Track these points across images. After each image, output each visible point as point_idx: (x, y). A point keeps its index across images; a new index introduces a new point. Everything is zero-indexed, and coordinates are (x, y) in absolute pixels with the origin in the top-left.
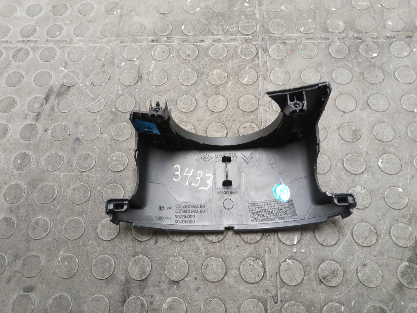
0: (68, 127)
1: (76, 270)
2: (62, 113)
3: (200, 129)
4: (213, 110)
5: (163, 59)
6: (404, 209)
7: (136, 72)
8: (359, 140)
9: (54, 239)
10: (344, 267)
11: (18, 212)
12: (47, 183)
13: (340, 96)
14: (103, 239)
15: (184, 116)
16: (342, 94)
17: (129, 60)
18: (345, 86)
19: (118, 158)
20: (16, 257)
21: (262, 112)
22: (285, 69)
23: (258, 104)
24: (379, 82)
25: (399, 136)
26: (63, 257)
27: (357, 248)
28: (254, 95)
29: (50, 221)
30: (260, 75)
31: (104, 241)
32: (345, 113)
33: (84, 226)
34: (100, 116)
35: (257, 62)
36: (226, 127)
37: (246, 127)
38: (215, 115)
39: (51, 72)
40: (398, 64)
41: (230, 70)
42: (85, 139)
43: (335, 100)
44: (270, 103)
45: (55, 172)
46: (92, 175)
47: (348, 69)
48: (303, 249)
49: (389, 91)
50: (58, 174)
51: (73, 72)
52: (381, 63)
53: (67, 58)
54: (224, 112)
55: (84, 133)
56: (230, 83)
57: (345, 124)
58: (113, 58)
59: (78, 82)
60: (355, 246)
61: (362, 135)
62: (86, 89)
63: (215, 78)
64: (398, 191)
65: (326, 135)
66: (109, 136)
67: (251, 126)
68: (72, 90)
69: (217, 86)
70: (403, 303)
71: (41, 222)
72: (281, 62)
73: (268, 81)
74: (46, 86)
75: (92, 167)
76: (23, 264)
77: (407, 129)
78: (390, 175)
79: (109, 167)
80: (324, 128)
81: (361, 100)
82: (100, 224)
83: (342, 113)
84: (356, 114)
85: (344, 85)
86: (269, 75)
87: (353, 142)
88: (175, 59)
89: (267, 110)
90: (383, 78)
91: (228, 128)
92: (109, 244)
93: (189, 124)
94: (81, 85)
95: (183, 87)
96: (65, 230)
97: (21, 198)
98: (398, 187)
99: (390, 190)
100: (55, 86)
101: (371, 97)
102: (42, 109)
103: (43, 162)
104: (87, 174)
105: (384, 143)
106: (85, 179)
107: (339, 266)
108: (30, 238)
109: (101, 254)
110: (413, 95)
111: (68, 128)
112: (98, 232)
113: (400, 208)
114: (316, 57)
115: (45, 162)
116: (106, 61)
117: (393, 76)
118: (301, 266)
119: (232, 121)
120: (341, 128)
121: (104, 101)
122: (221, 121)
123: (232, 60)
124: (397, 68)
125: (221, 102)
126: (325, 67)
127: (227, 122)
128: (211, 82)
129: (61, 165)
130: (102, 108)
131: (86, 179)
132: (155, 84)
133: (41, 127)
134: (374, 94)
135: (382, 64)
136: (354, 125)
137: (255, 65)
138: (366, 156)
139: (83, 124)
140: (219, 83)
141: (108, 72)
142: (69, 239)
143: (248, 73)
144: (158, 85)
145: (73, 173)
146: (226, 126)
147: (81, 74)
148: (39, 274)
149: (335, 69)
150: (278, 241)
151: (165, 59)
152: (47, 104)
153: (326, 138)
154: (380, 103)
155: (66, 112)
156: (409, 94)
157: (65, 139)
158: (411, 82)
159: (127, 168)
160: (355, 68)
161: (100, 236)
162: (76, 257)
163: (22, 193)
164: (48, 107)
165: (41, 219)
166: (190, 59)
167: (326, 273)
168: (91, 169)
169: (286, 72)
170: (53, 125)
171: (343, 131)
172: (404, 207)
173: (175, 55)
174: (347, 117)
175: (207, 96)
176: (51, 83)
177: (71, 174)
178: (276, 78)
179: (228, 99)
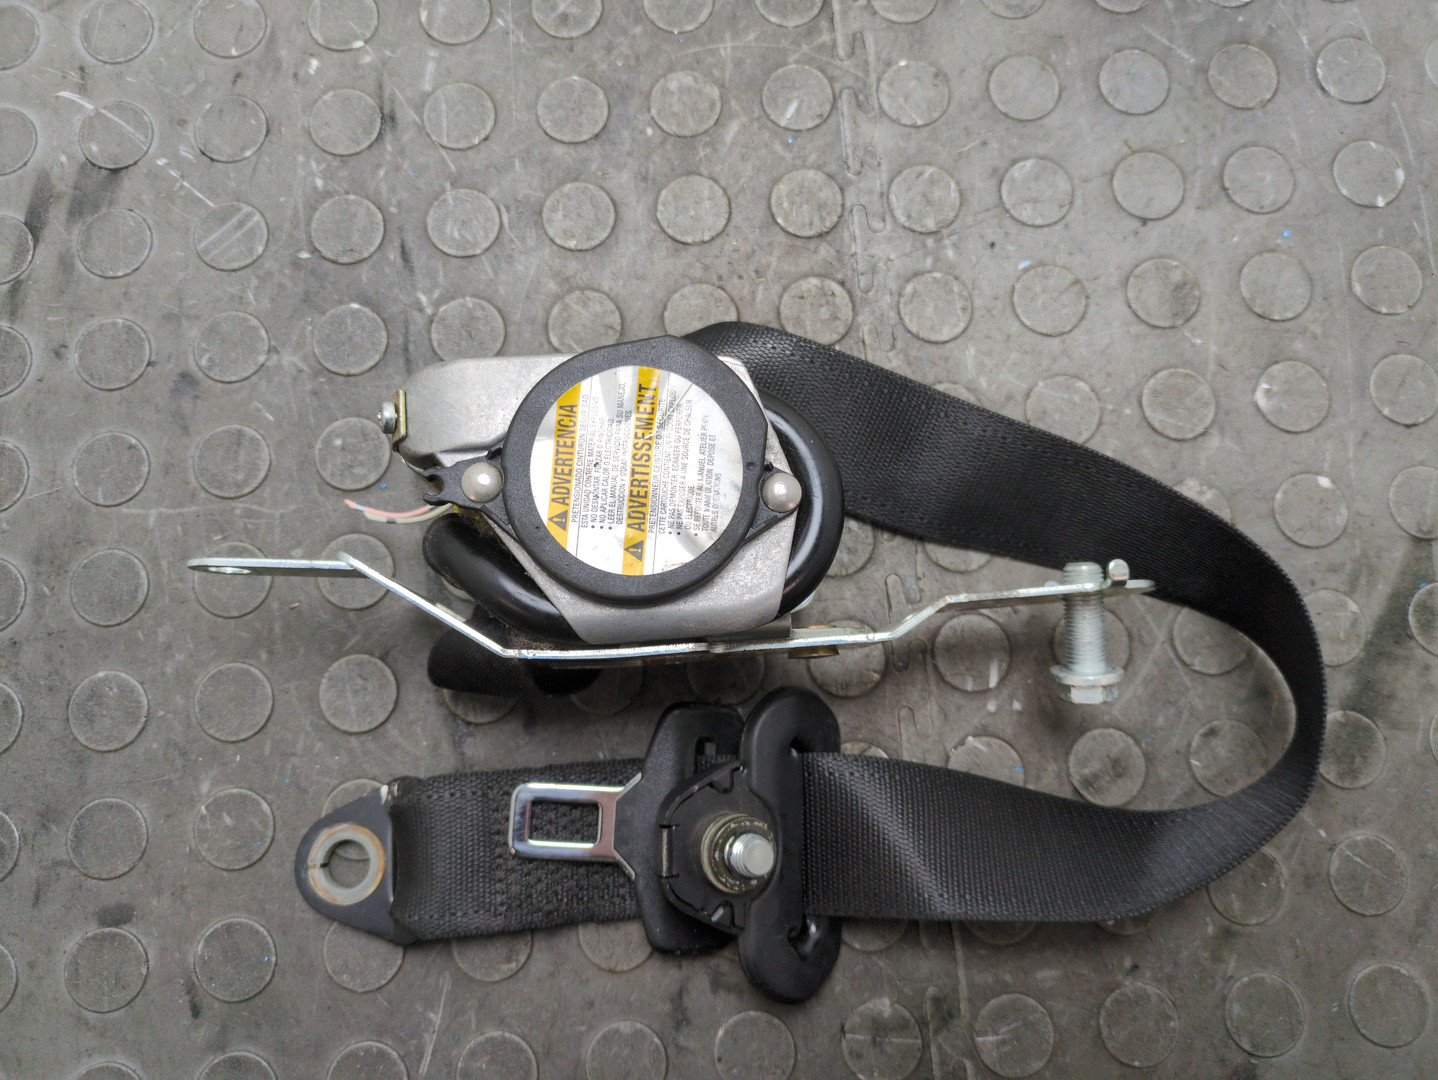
0: (143, 335)
1: (268, 841)
2: (110, 281)
3: (641, 311)
4: (679, 237)
5: (470, 38)
6: (1335, 546)
7: (369, 99)
8: (1193, 322)
9: (169, 744)
10: (1147, 744)
11: (17, 664)
12: (101, 551)
13: (1129, 160)
14: (345, 728)
15: (573, 266)
16: (1134, 152)
17: (334, 47)
18: (1145, 119)
19: (350, 440)
20: (47, 817)
21: (858, 237)
22: (931, 64)
23: (843, 205)
24: (1262, 101)
25: (1325, 299)
26: (213, 803)
27: (1188, 683)
28: (826, 169)
29: (142, 684)
30: (841, 92)
31: (351, 734)
32: (1145, 221)
33: (269, 690)
34: (255, 282)
35: (826, 37)
36: (732, 300)
37: (805, 295)
38: (688, 256)
39: (31, 115)
40: (1327, 30)
41: (727, 75)
42: (217, 378)
43: (1112, 175)
44: (885, 197)
45: (124, 510)
46: (264, 510)
47: (1154, 55)
48: (1018, 700)
49: (1294, 135)
50: (139, 515)
51: (120, 108)
52: (1270, 27)
53: (83, 52)
54: (719, 241)
55: (207, 356)
56: (734, 127)
57: (1144, 265)
58: (272, 40)
59: (145, 148)
60: (1182, 674)
61: (1204, 302)
62: (182, 177)
63: (676, 109)
64: (1318, 486)
65: (1082, 309)
66: (305, 359)
67: (822, 290)
68: (127, 182)
69: (687, 141)
70: (1323, 834)
71: (110, 689)
72: (916, 34)
73: (873, 114)
74: (20, 172)
75: (258, 481)
76: (76, 836)
77: (1350, 271)
78: (1293, 436)
79: (324, 474)
80: (1077, 282)
81: (1200, 172)
82: (324, 681)
83: (1135, 224)
84: (1183, 225)
85: (1142, 119)
86: (874, 88)
87: (1172, 327)
88: (518, 36)
89: (877, 224)
90: (1275, 86)
91: (739, 303)
92: (371, 745)
93: (597, 295)
94: (161, 162)
95: (559, 150)
96: (202, 709)
97: (18, 612)
98: (1318, 474)
99: (1294, 484)
100: (56, 171)
101: (1232, 160)
102: (25, 267)
103: (72, 476)
104: (247, 505)
105: (1274, 326)
106: (242, 524)
107: (1131, 741)
108: (80, 748)
109: (347, 780)
110: (1373, 144)
111: (140, 337)
112: (323, 705)
113: (1324, 543)
114: (1041, 11)
115: (79, 473)
116: (246, 57)
117: (1308, 76)
118: (1014, 754)
119: (753, 275)
120: (1132, 280)
121: (263, 225)
122: (715, 278)
123: (736, 35)
124: (1322, 42)
125: (707, 204)
126: (1073, 50)
127: (736, 280)
128: (664, 127)
129: (143, 481)
130: (260, 250)
131: (245, 525)
132: (450, 145)
133: (33, 342)
134: (1245, 146)
135: (1271, 31)
136: (1177, 267)
137: (821, 48)
138: (1215, 375)
139: (197, 317)
140: (692, 126)
141: (261, 102)
142: (223, 738)
143: (797, 85)
144: (463, 144)
145: (193, 508)
146: (735, 293)
147: (149, 117)
148: (141, 864)
149: (1109, 56)
150: (937, 684)
151: (477, 38)
152: (41, 247)
153: (1083, 318)
154: (1264, 180)
155: (120, 274)
156: (1361, 143)
157: (138, 383)
158: (1371, 96)
159: (388, 474)
160: (1179, 51)
161: (333, 721)
162: (259, 798)
163: (16, 593)
164: (43, 258)
165: (106, 679)
166: (574, 34)
167: (1095, 766)
168: (257, 488)
169: (936, 75)
170: (83, 330)
171: (1140, 291)
172: (1336, 536)
173: (515, 22)
174: (1154, 234)
175: (654, 180)
176: (38, 156)
177: (185, 510)
178: (901, 100)
179: (732, 191)
